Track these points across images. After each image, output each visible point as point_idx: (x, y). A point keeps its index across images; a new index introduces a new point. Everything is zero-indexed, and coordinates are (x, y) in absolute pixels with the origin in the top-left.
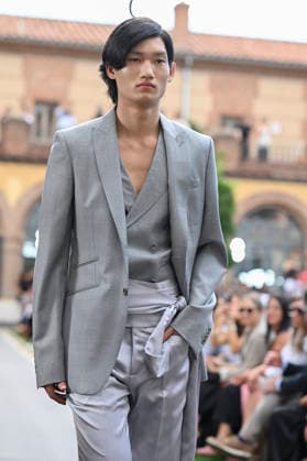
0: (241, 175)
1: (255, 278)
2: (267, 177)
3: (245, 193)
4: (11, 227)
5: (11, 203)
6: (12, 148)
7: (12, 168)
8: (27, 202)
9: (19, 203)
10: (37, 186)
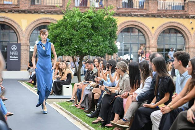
0: (118, 15)
2: (130, 15)
4: (24, 40)
5: (24, 29)
6: (22, 7)
7: (23, 15)
8: (30, 29)
9: (27, 30)
10: (34, 22)
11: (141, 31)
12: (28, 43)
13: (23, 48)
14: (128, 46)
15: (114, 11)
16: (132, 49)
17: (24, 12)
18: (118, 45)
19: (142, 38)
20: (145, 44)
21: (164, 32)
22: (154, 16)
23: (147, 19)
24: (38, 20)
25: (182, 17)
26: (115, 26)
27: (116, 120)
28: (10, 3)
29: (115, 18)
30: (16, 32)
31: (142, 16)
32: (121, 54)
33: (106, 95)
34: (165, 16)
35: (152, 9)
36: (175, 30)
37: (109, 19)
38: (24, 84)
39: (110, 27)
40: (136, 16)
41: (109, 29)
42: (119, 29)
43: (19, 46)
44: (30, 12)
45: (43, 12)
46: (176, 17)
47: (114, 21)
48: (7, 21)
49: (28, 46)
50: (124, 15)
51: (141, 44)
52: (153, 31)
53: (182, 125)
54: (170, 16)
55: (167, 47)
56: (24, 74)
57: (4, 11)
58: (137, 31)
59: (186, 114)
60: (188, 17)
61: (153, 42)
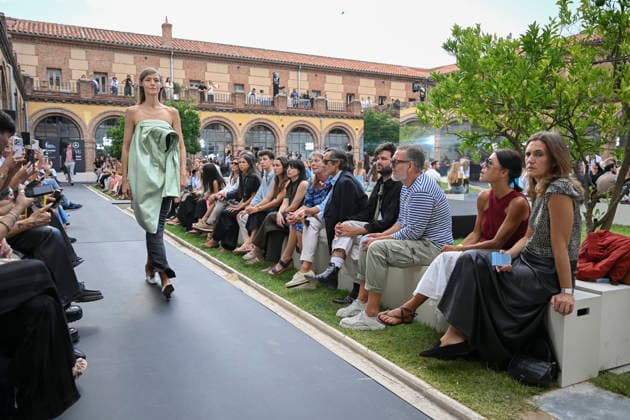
0: (201, 109)
1: (212, 156)
2: (214, 110)
3: (204, 117)
4: (88, 136)
5: (87, 124)
6: (84, 96)
7: (85, 106)
8: (95, 123)
9: (91, 124)
10: (100, 115)
11: (227, 127)
12: (94, 140)
13: (87, 145)
14: (213, 144)
15: (197, 104)
16: (217, 147)
17: (87, 102)
18: (202, 143)
19: (228, 135)
20: (232, 142)
21: (252, 129)
22: (241, 111)
23: (234, 114)
24: (105, 113)
25: (271, 113)
26: (197, 122)
27: (199, 225)
28: (68, 91)
29: (197, 112)
30: (77, 126)
31: (227, 110)
32: (205, 154)
33: (188, 197)
34: (253, 112)
35: (239, 104)
36: (265, 127)
37: (190, 114)
38: (90, 188)
39: (192, 122)
40: (222, 110)
41: (191, 125)
42: (202, 125)
43: (82, 143)
44: (94, 103)
45: (111, 104)
46: (265, 113)
47: (197, 116)
48: (65, 113)
49: (93, 143)
50: (207, 110)
51: (228, 143)
52: (240, 128)
53: (270, 228)
54: (259, 112)
55: (256, 145)
56: (90, 176)
57: (61, 101)
58: (222, 127)
59: (276, 216)
60: (277, 113)
61: (240, 140)
